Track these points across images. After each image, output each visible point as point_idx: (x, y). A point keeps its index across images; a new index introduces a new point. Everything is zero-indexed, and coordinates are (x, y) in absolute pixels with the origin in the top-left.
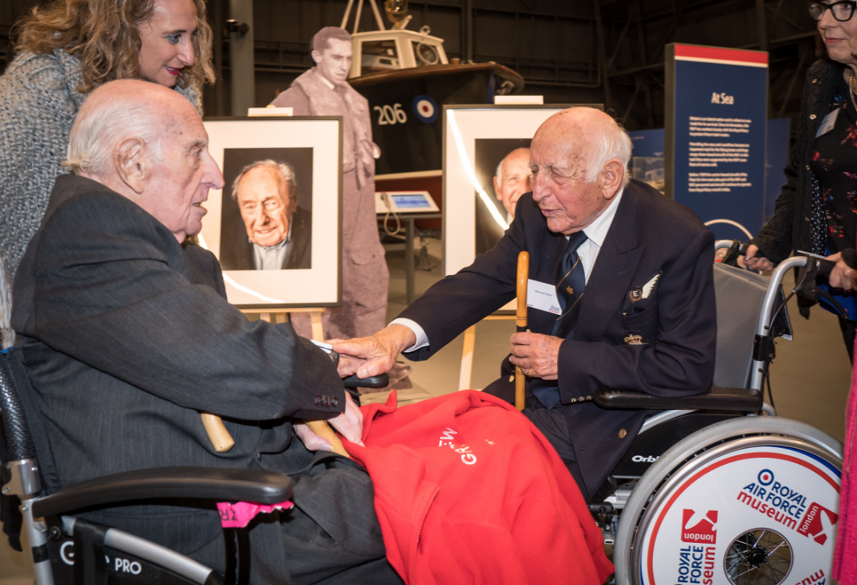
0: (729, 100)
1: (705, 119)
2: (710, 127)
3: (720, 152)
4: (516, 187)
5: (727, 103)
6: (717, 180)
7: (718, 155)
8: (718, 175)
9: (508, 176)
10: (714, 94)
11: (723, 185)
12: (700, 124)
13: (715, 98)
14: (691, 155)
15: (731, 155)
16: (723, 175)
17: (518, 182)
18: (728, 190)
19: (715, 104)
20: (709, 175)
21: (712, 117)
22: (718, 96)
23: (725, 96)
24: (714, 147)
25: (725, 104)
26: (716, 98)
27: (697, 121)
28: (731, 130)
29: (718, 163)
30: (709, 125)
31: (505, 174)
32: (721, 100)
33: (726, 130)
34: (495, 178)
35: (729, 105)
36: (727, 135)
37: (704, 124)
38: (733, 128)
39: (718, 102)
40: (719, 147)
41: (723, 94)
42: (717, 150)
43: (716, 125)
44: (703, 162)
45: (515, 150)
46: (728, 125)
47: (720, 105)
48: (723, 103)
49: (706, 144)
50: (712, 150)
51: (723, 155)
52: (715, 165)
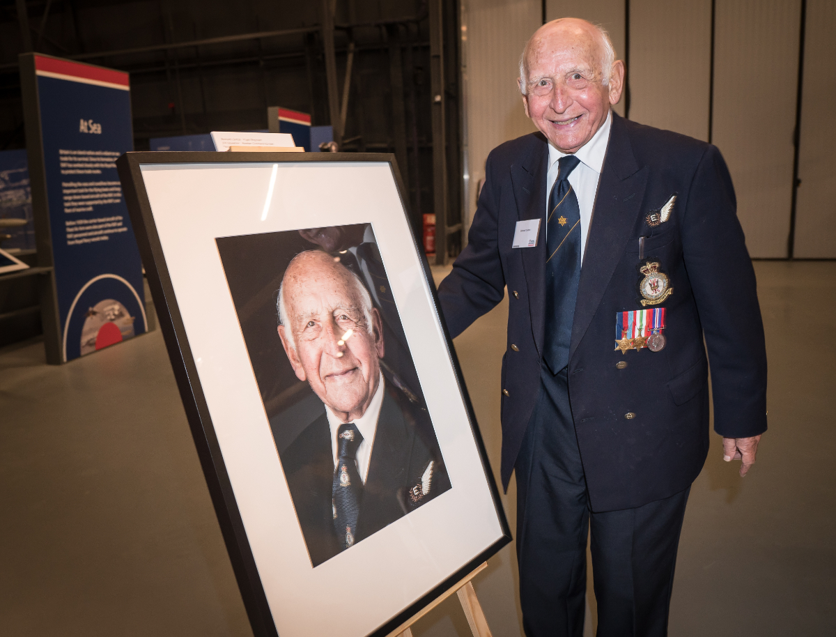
0: (96, 129)
1: (75, 153)
2: (81, 162)
3: (94, 193)
5: (95, 132)
6: (95, 227)
7: (92, 196)
8: (94, 221)
9: (300, 320)
10: (82, 121)
11: (101, 232)
12: (71, 159)
13: (83, 126)
14: (66, 198)
15: (105, 196)
16: (100, 220)
18: (105, 238)
19: (83, 134)
20: (86, 222)
21: (82, 150)
22: (86, 124)
23: (92, 124)
24: (88, 187)
25: (93, 134)
26: (84, 126)
27: (67, 156)
28: (102, 165)
29: (94, 206)
30: (80, 159)
31: (295, 319)
32: (89, 128)
33: (97, 165)
34: (279, 328)
35: (97, 135)
36: (98, 172)
37: (75, 159)
38: (104, 162)
39: (86, 131)
40: (92, 187)
41: (91, 121)
42: (91, 190)
43: (86, 159)
44: (79, 207)
46: (98, 159)
47: (89, 134)
48: (91, 132)
49: (79, 184)
50: (86, 190)
51: (97, 196)
52: (90, 209)
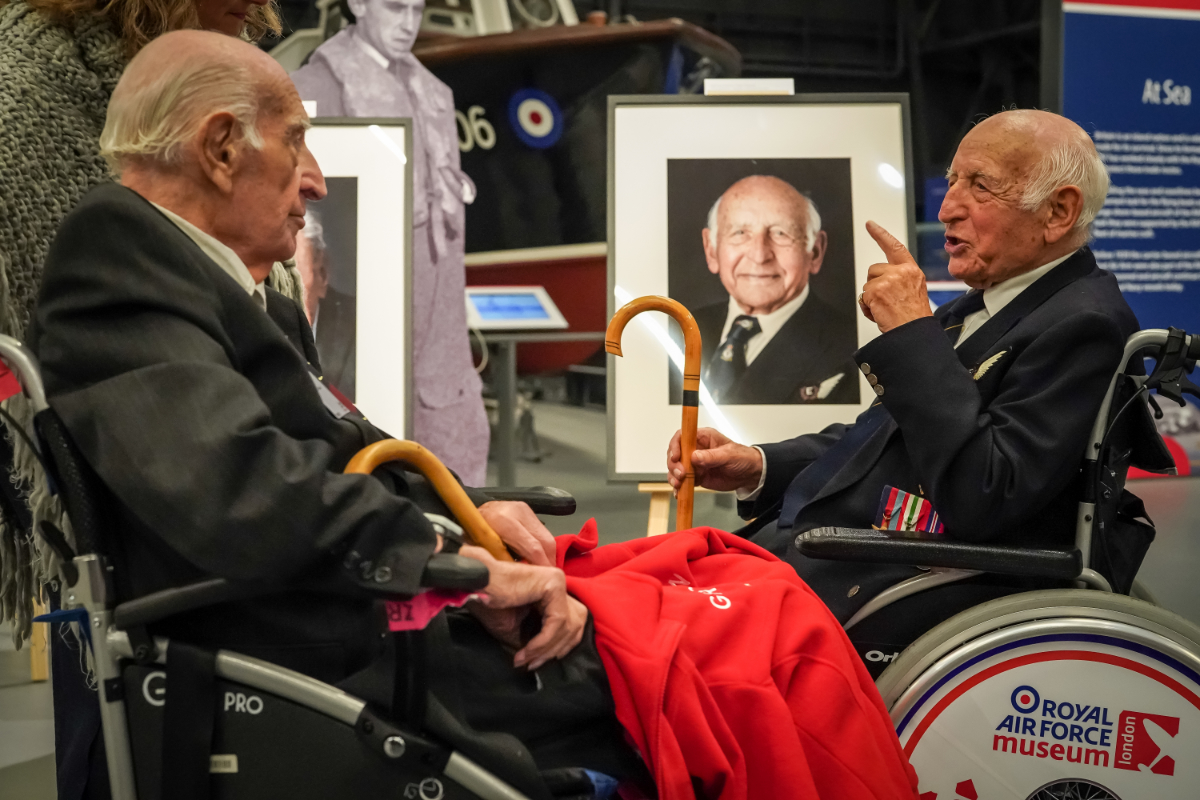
0: (1180, 96)
1: (1127, 137)
2: (1138, 154)
3: (1161, 207)
4: (744, 248)
5: (1177, 102)
6: (1154, 266)
7: (1156, 213)
8: (1156, 255)
9: (730, 227)
10: (1149, 84)
11: (1167, 276)
12: (1117, 147)
13: (1151, 92)
15: (1186, 213)
16: (1167, 255)
17: (749, 238)
18: (1178, 288)
19: (1150, 105)
20: (1135, 255)
21: (1143, 131)
22: (1157, 87)
23: (1171, 88)
24: (1148, 197)
25: (1172, 105)
26: (1153, 90)
27: (1111, 142)
28: (1185, 160)
29: (1156, 230)
30: (1136, 148)
31: (724, 225)
32: (1163, 95)
33: (1174, 159)
34: (704, 231)
35: (1182, 107)
36: (1176, 171)
37: (1126, 147)
38: (1189, 155)
39: (1156, 99)
40: (1158, 197)
41: (1168, 83)
42: (1154, 202)
43: (1151, 148)
44: (1124, 229)
45: (743, 181)
46: (1178, 149)
47: (1162, 105)
48: (1167, 101)
49: (1130, 190)
50: (1144, 202)
51: (1168, 213)
52: (1149, 234)
